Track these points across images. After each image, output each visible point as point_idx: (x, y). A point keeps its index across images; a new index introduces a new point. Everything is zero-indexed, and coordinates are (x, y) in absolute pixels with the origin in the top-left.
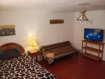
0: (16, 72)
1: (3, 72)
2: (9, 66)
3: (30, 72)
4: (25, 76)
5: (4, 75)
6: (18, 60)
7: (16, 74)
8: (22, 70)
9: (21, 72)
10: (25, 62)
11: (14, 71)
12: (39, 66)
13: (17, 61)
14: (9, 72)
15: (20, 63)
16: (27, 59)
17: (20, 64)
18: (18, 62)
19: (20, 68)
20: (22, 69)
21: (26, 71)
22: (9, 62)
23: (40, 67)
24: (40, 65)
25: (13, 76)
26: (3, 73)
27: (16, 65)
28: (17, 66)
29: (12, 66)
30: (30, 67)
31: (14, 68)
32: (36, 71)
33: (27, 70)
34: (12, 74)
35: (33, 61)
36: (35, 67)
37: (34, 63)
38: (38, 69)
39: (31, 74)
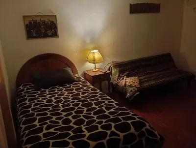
0: (64, 114)
1: (36, 113)
2: (47, 102)
3: (95, 116)
4: (85, 123)
5: (37, 121)
6: (65, 89)
7: (65, 118)
8: (75, 110)
9: (74, 114)
10: (81, 93)
11: (59, 111)
12: (113, 102)
13: (63, 91)
14: (49, 113)
15: (71, 95)
16: (85, 88)
17: (70, 97)
18: (66, 92)
19: (71, 106)
20: (77, 108)
21: (85, 112)
22: (48, 93)
23: (115, 105)
24: (113, 100)
25: (59, 123)
26: (35, 116)
27: (62, 99)
28: (65, 102)
29: (54, 101)
30: (92, 104)
31: (58, 106)
32: (106, 113)
33: (88, 110)
34: (56, 119)
35: (97, 93)
36: (103, 104)
37: (99, 96)
38: (112, 110)
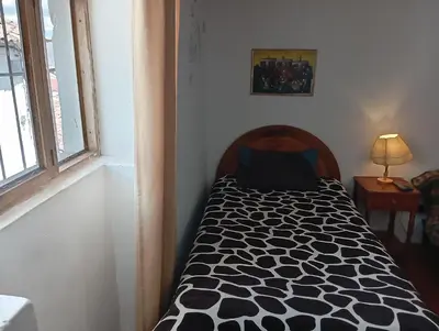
0: (270, 247)
1: (225, 230)
2: (253, 216)
3: (328, 275)
4: (299, 278)
5: (219, 243)
6: (297, 202)
7: (267, 254)
8: (295, 248)
9: (288, 255)
10: (325, 219)
11: (264, 240)
12: (386, 262)
13: (292, 205)
14: (246, 237)
15: (303, 217)
17: (298, 221)
18: (297, 210)
19: (291, 238)
20: (299, 244)
21: (311, 258)
22: (262, 200)
23: (388, 270)
24: (389, 258)
25: (252, 259)
26: (220, 235)
27: (282, 219)
28: (284, 226)
29: (266, 218)
30: (335, 249)
31: (267, 230)
32: (355, 279)
33: (319, 258)
34: (251, 251)
35: (362, 230)
36: (360, 258)
37: (363, 237)
38: (373, 277)
39: (327, 283)
